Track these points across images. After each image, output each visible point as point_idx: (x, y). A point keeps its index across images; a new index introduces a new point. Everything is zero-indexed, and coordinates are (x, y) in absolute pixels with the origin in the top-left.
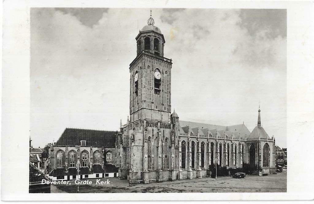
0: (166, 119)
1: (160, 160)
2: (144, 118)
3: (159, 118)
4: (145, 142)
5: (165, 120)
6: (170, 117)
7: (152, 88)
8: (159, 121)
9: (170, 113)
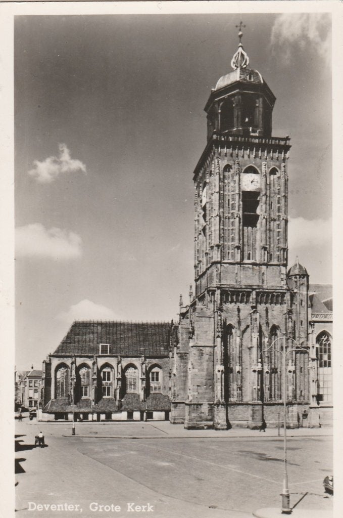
0: (273, 280)
2: (215, 283)
3: (255, 282)
4: (218, 336)
5: (271, 284)
6: (284, 277)
8: (254, 287)
9: (285, 265)
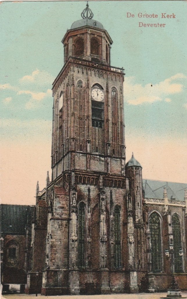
0: (116, 168)
1: (103, 248)
3: (101, 169)
4: (73, 211)
5: (114, 172)
6: (124, 168)
7: (88, 117)
9: (125, 159)
